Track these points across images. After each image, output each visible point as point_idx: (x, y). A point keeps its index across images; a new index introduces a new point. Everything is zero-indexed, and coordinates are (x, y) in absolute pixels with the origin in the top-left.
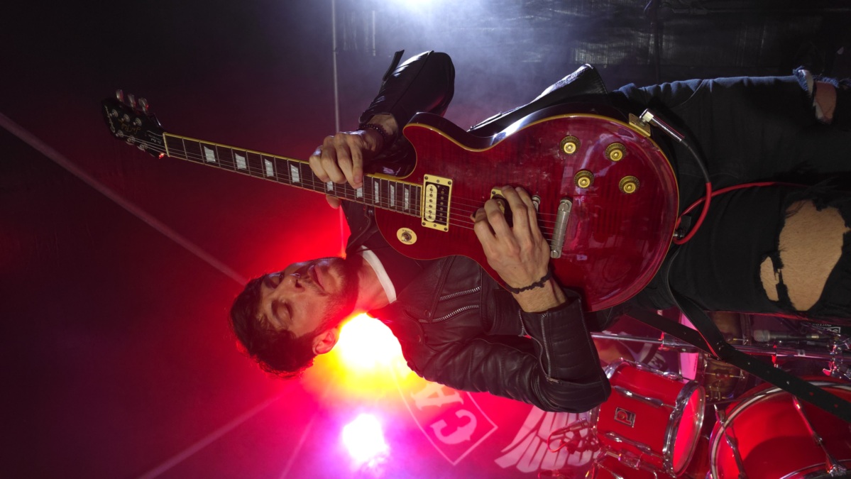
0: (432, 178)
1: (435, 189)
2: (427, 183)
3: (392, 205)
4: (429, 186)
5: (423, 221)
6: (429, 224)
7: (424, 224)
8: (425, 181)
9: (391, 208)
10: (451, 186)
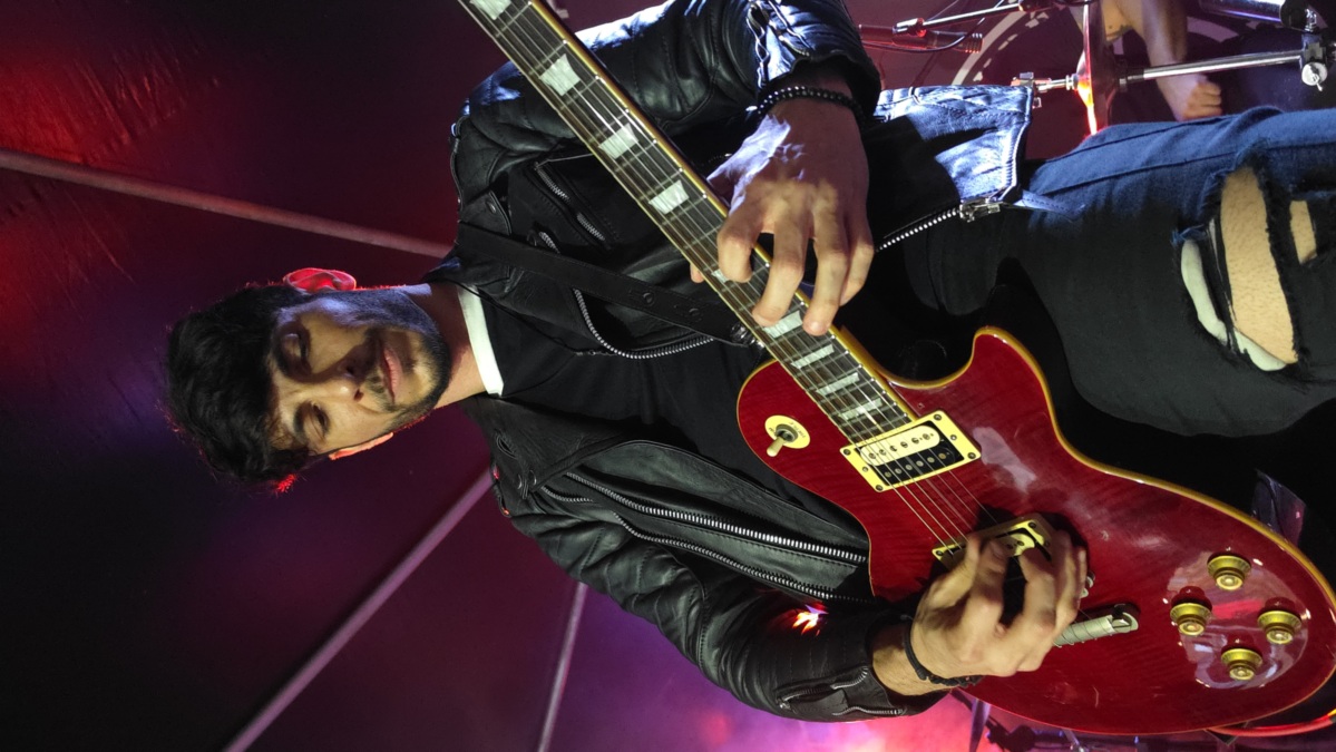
0: (947, 426)
1: (935, 441)
2: (929, 424)
3: (821, 392)
4: (929, 430)
5: (851, 448)
6: (855, 460)
7: (848, 452)
8: (930, 418)
9: (813, 393)
10: (967, 460)
